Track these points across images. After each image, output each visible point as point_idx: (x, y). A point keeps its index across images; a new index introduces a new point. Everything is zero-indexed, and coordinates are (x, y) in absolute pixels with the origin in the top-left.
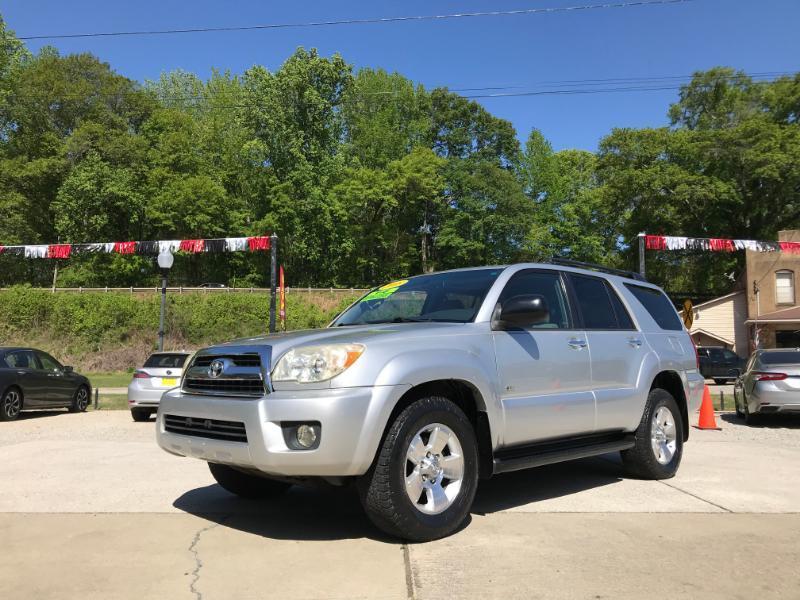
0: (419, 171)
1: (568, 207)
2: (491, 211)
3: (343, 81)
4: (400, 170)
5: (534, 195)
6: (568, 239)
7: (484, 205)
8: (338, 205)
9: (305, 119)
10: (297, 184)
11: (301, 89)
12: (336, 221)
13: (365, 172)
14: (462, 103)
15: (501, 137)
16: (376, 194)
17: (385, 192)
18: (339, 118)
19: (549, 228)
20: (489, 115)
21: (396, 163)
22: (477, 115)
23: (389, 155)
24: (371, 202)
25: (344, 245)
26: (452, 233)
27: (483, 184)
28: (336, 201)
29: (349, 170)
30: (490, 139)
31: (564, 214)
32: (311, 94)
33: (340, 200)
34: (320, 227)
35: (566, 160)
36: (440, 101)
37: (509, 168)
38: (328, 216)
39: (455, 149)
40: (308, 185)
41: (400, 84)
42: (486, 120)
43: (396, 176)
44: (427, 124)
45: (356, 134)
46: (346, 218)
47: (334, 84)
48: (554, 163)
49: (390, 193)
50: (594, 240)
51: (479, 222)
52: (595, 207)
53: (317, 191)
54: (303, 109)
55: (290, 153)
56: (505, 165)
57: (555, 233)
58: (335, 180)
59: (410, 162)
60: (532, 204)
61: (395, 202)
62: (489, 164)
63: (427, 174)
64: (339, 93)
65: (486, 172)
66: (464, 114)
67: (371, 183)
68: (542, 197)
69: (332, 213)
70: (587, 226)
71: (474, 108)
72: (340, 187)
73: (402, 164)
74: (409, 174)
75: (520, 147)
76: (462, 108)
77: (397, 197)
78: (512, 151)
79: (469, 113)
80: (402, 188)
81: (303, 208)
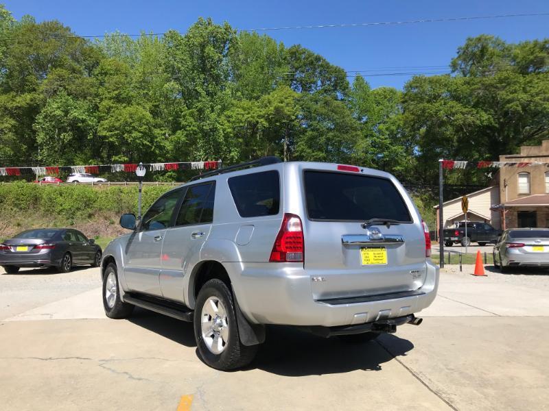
0: (282, 102)
1: (381, 126)
2: (330, 130)
3: (231, 41)
4: (270, 102)
5: (360, 119)
6: (382, 147)
7: (326, 125)
8: (227, 125)
9: (204, 66)
10: (201, 111)
11: (203, 46)
12: (226, 137)
13: (245, 103)
14: (310, 56)
15: (337, 78)
16: (253, 117)
17: (259, 116)
18: (227, 66)
19: (369, 140)
20: (329, 64)
21: (266, 96)
22: (320, 63)
23: (261, 91)
24: (250, 123)
25: (232, 153)
28: (225, 122)
29: (235, 102)
30: (330, 80)
31: (380, 131)
32: (210, 50)
33: (229, 121)
34: (214, 140)
35: (380, 95)
36: (294, 54)
37: (342, 100)
38: (222, 133)
39: (306, 87)
40: (208, 111)
41: (269, 42)
42: (326, 68)
43: (267, 106)
44: (286, 70)
45: (238, 77)
46: (232, 134)
47: (224, 43)
48: (372, 97)
49: (263, 117)
50: (399, 149)
52: (399, 126)
53: (213, 116)
54: (203, 58)
55: (196, 90)
56: (340, 98)
57: (374, 145)
58: (224, 109)
59: (276, 96)
60: (357, 124)
61: (266, 124)
62: (329, 98)
63: (287, 105)
64: (228, 49)
65: (326, 103)
66: (312, 63)
67: (249, 110)
68: (364, 120)
69: (224, 130)
70: (394, 139)
71: (318, 59)
72: (228, 113)
73: (271, 98)
74: (276, 104)
75: (350, 86)
76: (310, 59)
77: (268, 119)
78: (345, 88)
79: (315, 63)
80: (271, 114)
81: (204, 127)
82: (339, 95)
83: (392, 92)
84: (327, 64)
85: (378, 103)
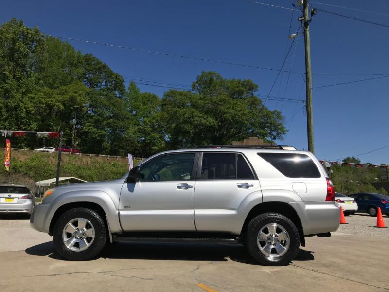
0: (76, 93)
1: (146, 119)
2: (110, 117)
3: (38, 41)
4: (66, 91)
5: (131, 112)
6: (145, 133)
7: (108, 114)
8: (29, 104)
10: (7, 91)
11: (14, 41)
12: (28, 112)
13: (46, 89)
14: (99, 63)
15: (117, 82)
16: (52, 101)
17: (57, 101)
18: (33, 59)
19: (137, 128)
20: (112, 71)
21: (64, 87)
22: (106, 70)
23: (60, 83)
24: (48, 105)
25: (31, 126)
26: (91, 126)
27: (108, 103)
28: (29, 102)
29: (38, 87)
30: (111, 82)
31: (144, 122)
32: (20, 45)
33: (31, 102)
34: (17, 115)
35: (146, 99)
36: (88, 60)
37: (119, 97)
38: (24, 110)
39: (93, 84)
40: (13, 92)
41: (68, 48)
42: (109, 74)
43: (64, 94)
44: (81, 70)
45: (41, 69)
46: (33, 112)
47: (33, 41)
48: (140, 99)
49: (59, 102)
50: (156, 135)
51: (105, 122)
52: (157, 121)
53: (18, 96)
54: (12, 50)
55: (4, 74)
56: (118, 96)
57: (139, 130)
58: (28, 91)
59: (71, 88)
60: (129, 116)
61: (62, 107)
62: (110, 95)
63: (80, 95)
64: (35, 47)
65: (109, 98)
66: (100, 68)
67: (50, 95)
68: (134, 113)
69: (25, 108)
70: (154, 129)
71: (105, 67)
72: (32, 95)
73: (67, 88)
74: (71, 94)
75: (125, 88)
76: (99, 66)
77: (64, 104)
78: (122, 90)
79: (102, 69)
80: (67, 100)
81: (9, 104)
82: (117, 94)
83: (154, 97)
84: (111, 71)
85: (144, 104)
